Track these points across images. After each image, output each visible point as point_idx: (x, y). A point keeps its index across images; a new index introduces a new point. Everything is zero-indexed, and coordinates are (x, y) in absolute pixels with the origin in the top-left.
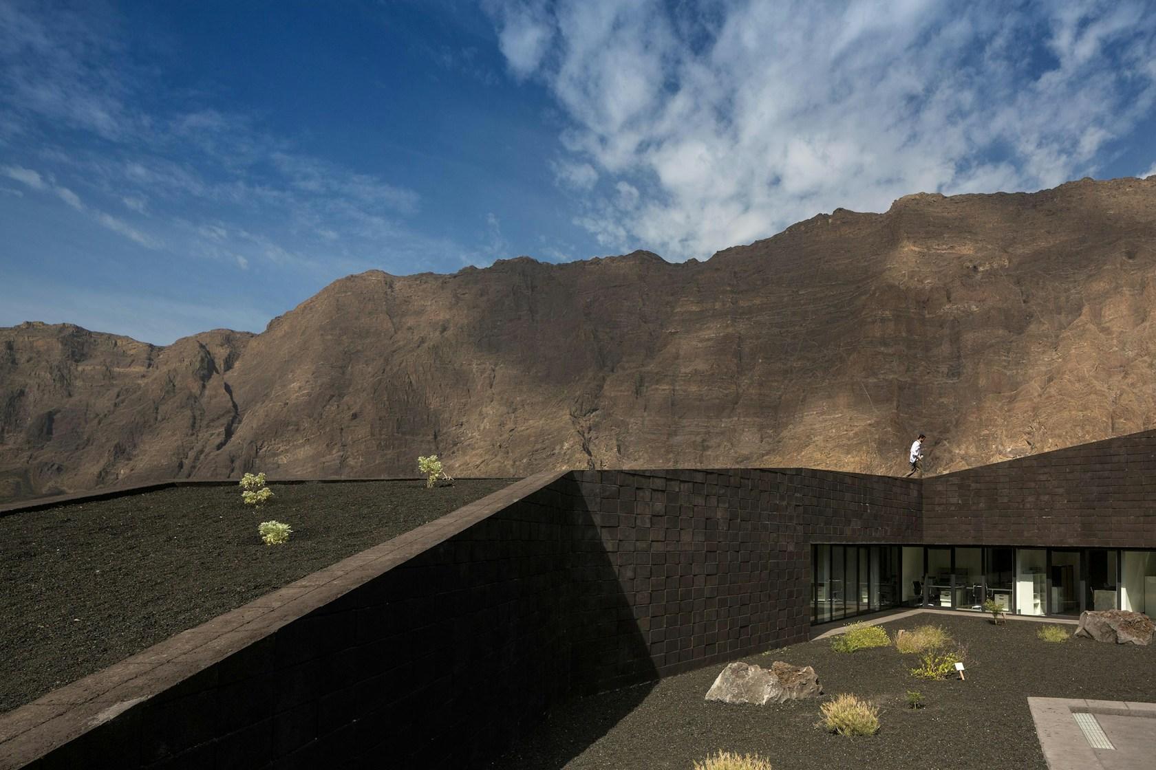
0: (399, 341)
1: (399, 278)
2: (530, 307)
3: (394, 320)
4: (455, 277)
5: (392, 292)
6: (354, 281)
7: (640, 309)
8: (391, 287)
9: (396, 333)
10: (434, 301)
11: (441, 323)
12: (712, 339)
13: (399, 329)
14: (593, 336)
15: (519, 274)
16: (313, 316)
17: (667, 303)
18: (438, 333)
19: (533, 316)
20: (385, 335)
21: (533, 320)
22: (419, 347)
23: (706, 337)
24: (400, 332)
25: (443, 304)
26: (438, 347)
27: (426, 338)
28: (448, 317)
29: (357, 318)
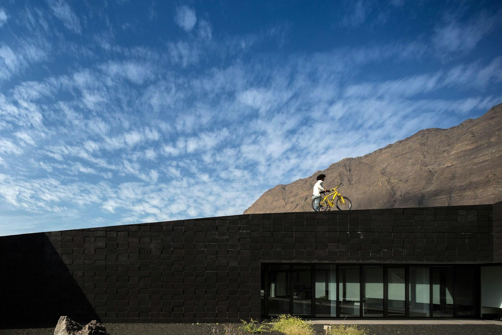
0: (287, 208)
1: (287, 185)
2: (349, 179)
3: (286, 201)
4: (311, 177)
5: (285, 191)
6: (271, 191)
7: (421, 161)
8: (284, 189)
9: (286, 205)
10: (302, 189)
11: (305, 197)
12: (487, 160)
13: (287, 204)
14: (387, 183)
15: (342, 166)
16: (257, 207)
17: (444, 151)
18: (303, 201)
19: (350, 182)
20: (282, 207)
21: (350, 184)
22: (295, 208)
23: (481, 161)
24: (288, 205)
25: (305, 190)
26: (303, 206)
27: (298, 204)
28: (308, 194)
29: (272, 204)
